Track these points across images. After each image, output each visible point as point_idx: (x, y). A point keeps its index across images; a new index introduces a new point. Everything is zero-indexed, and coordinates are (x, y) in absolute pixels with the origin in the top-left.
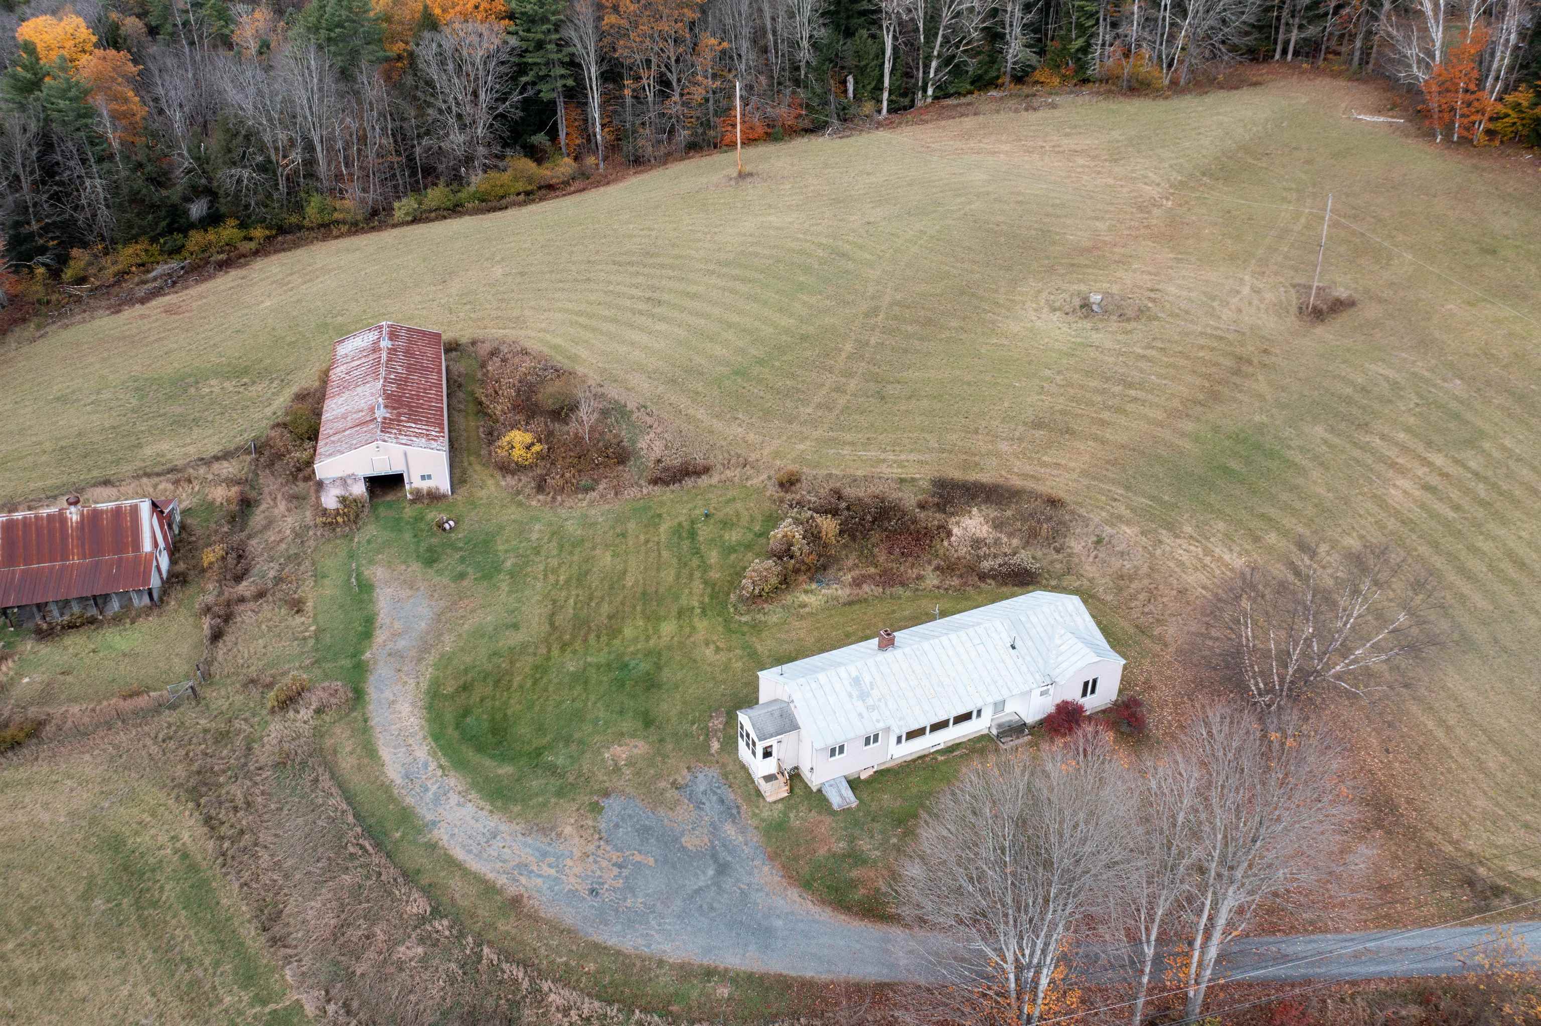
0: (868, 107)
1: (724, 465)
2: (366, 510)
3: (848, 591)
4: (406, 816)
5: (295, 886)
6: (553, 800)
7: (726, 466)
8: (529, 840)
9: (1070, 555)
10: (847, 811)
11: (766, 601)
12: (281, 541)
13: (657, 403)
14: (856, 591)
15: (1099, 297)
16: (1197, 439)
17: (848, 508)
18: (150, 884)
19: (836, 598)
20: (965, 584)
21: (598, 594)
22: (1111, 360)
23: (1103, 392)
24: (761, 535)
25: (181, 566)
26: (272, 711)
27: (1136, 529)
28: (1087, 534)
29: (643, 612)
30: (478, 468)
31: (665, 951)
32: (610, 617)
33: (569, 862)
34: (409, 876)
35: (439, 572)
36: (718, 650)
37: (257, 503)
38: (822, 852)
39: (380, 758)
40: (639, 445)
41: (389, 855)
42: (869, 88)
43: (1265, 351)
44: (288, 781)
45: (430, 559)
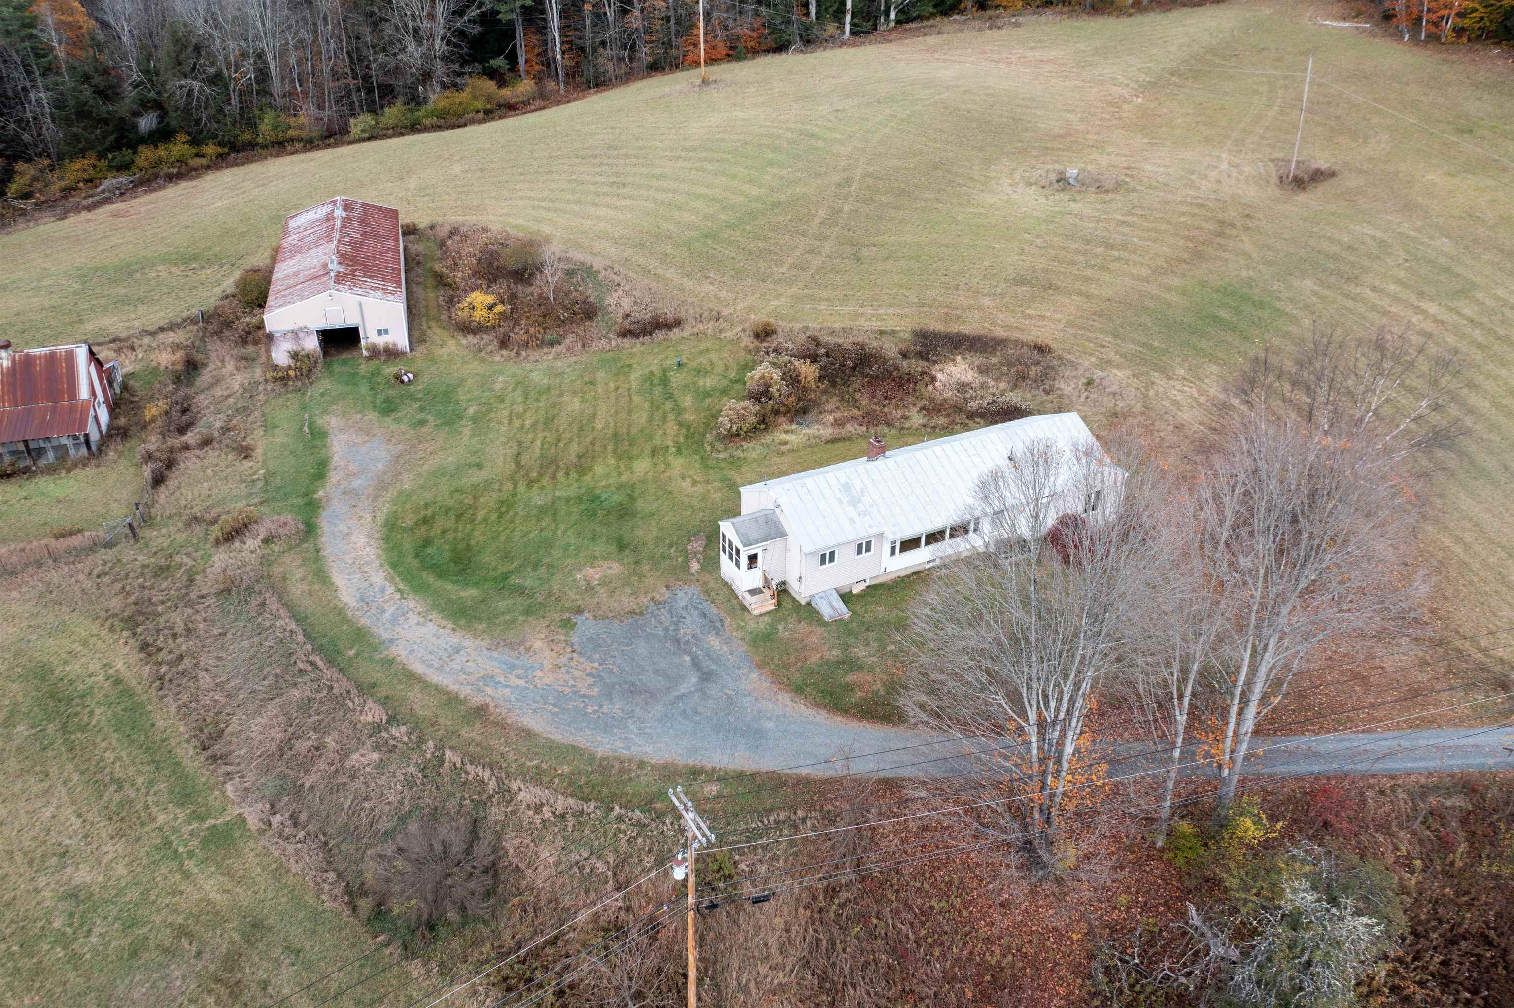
0: (831, 28)
1: (696, 319)
2: (319, 366)
3: (830, 430)
4: (361, 635)
5: (238, 706)
6: (521, 618)
7: (700, 319)
8: (495, 654)
9: (1060, 396)
10: (839, 622)
11: (744, 439)
12: (229, 396)
13: (623, 265)
14: (837, 431)
15: (1076, 171)
16: (1184, 293)
17: (827, 355)
18: (79, 709)
19: (818, 437)
20: (953, 422)
21: (566, 436)
22: (1092, 225)
23: (1085, 253)
24: (736, 381)
25: (122, 421)
26: (217, 543)
27: (1128, 372)
28: (1076, 377)
29: (614, 451)
30: (439, 331)
31: (646, 753)
32: (579, 457)
33: (539, 673)
34: (366, 689)
35: (397, 420)
36: (695, 483)
37: (205, 365)
38: (815, 658)
39: (333, 584)
40: (607, 302)
41: (342, 671)
42: (831, 10)
43: (1248, 216)
44: (232, 607)
45: (388, 408)
